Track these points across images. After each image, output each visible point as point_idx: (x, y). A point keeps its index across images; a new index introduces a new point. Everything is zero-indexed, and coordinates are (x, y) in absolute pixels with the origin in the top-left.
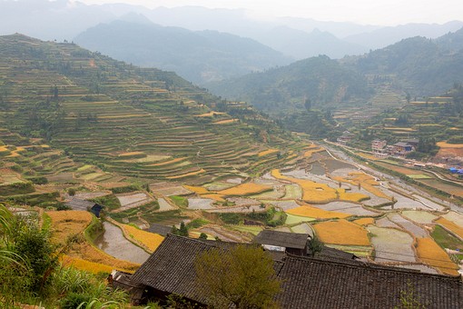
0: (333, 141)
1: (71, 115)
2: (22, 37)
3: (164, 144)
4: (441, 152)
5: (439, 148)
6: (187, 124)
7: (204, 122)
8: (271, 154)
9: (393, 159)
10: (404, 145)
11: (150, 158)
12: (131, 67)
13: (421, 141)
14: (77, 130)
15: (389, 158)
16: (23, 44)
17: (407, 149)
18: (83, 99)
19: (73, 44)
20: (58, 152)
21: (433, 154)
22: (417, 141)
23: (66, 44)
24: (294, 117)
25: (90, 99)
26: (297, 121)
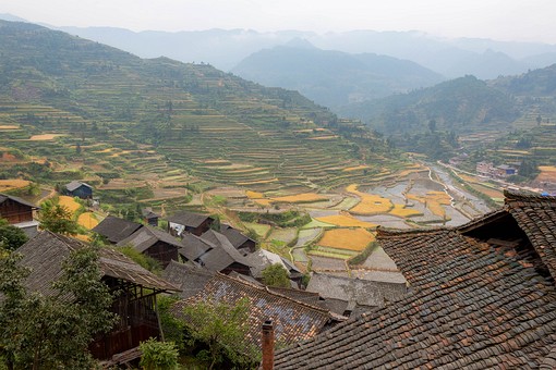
0: (445, 163)
1: (178, 127)
2: (166, 60)
3: (255, 155)
4: (541, 176)
5: (540, 171)
6: (285, 138)
7: (301, 137)
8: (360, 170)
9: (493, 182)
10: (506, 167)
11: (234, 166)
12: (257, 86)
13: (523, 163)
14: (180, 139)
15: (490, 181)
16: (165, 66)
17: (508, 171)
18: (193, 113)
19: (209, 66)
20: (158, 158)
21: (533, 178)
22: (519, 164)
23: (202, 66)
24: (417, 138)
25: (199, 113)
26: (419, 142)
